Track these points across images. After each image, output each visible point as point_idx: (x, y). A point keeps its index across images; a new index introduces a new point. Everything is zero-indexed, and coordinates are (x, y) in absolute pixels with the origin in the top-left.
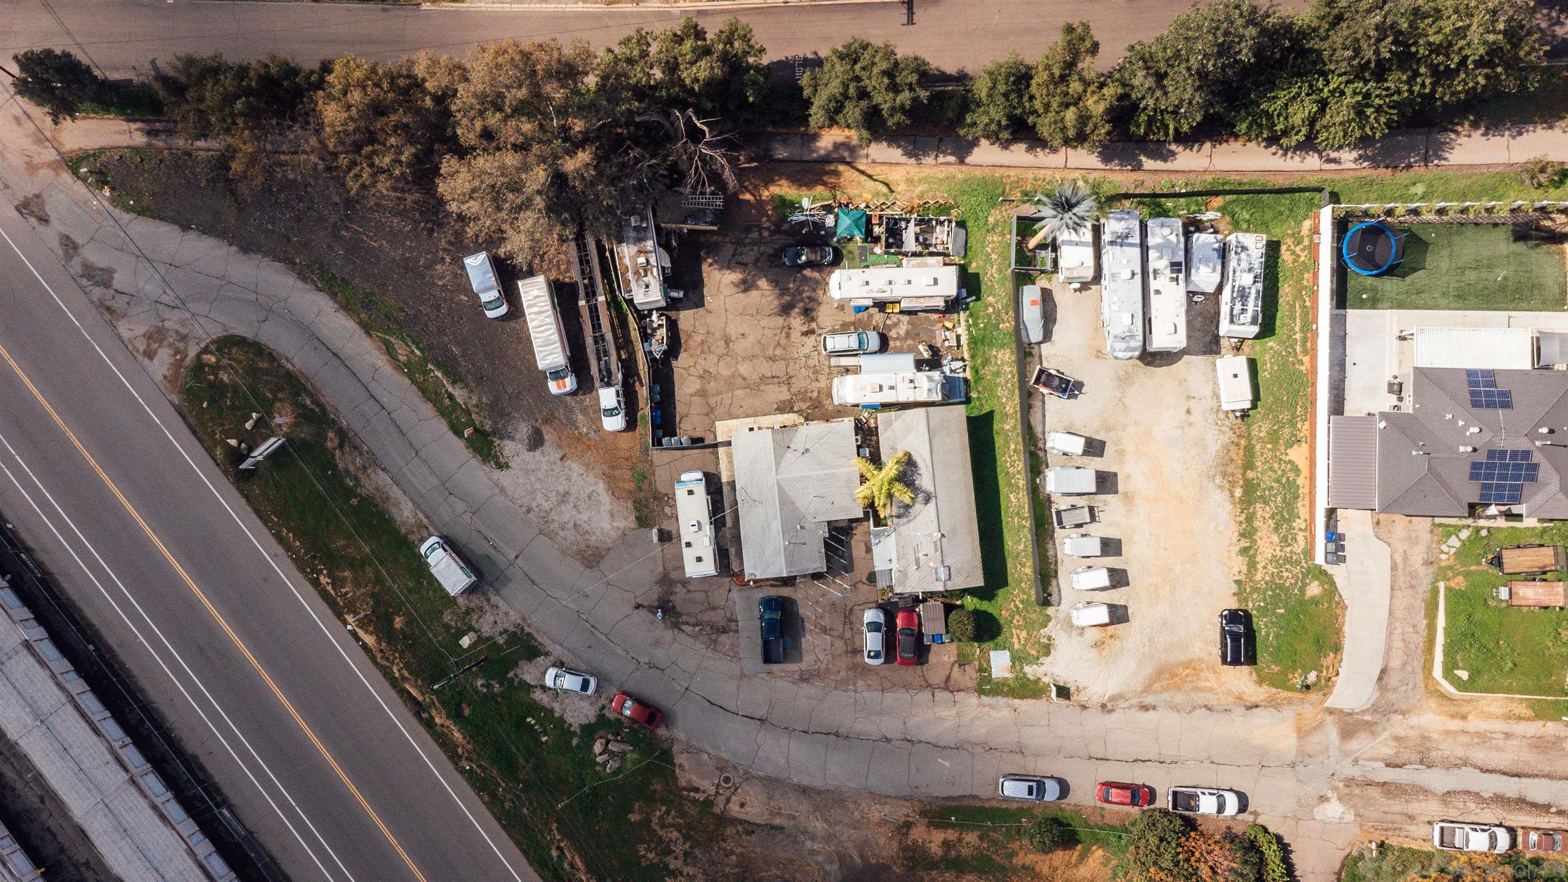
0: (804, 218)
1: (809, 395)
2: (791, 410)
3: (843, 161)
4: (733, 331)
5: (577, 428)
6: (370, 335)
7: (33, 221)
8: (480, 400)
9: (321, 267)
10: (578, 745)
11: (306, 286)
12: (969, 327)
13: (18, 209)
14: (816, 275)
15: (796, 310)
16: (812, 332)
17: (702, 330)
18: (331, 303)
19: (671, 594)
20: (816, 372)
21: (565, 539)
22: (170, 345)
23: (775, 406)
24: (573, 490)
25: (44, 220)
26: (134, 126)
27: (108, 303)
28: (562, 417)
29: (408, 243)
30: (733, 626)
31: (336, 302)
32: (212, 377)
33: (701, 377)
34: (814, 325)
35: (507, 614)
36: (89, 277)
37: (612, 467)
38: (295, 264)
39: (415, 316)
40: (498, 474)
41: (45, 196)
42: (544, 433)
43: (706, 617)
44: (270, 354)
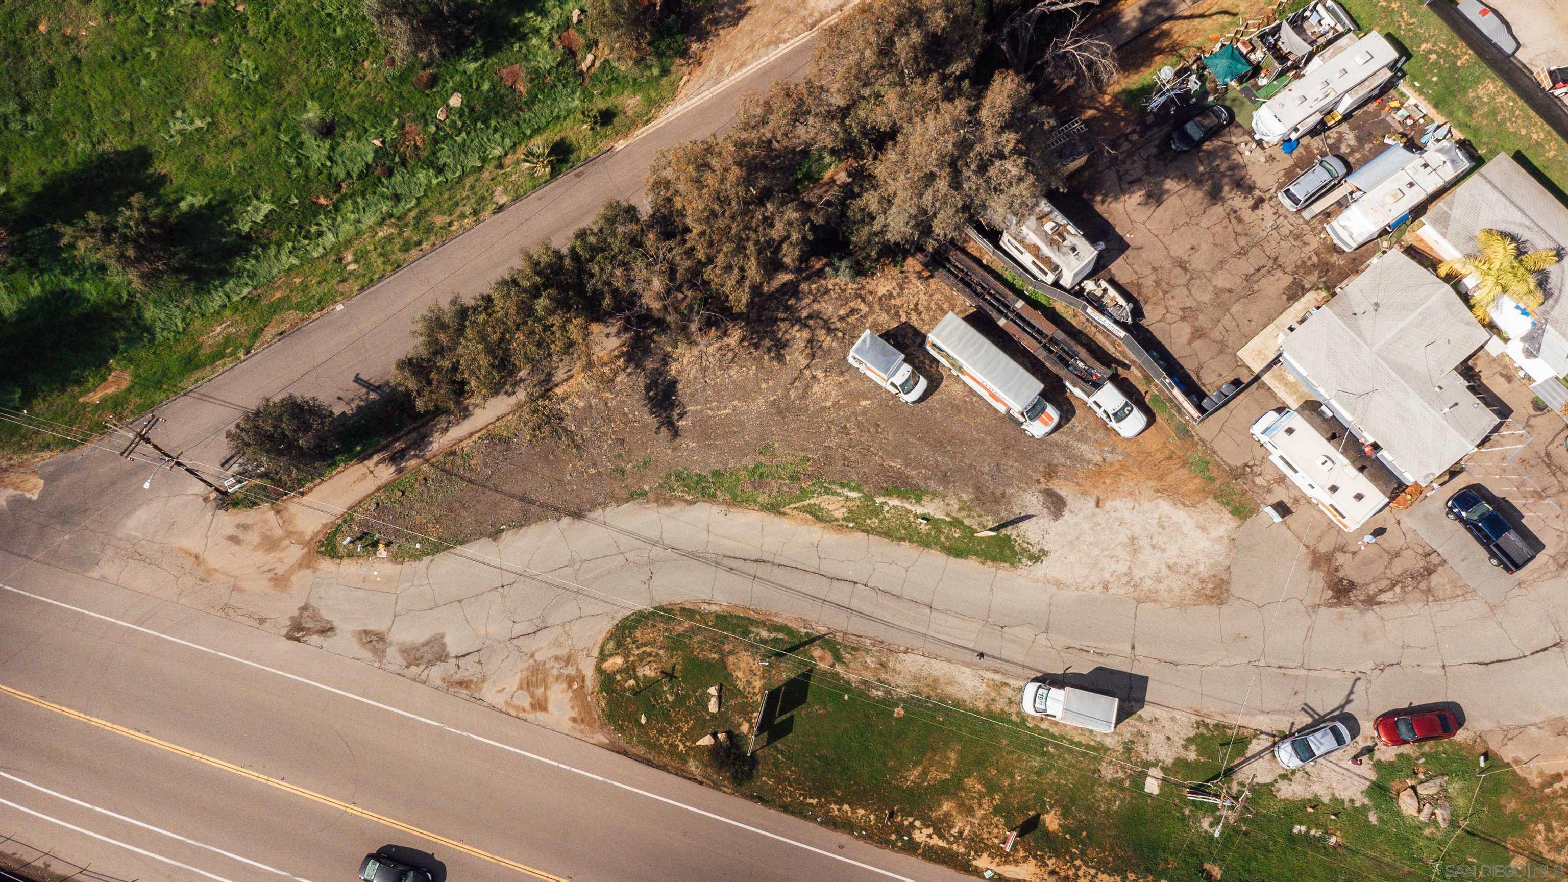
0: (1164, 98)
1: (1309, 263)
2: (1304, 291)
3: (1162, 20)
4: (1179, 250)
5: (1089, 462)
6: (784, 514)
7: (315, 639)
8: (960, 499)
9: (678, 476)
10: (1380, 819)
11: (674, 509)
12: (1420, 91)
13: (290, 637)
14: (1218, 143)
15: (1227, 188)
16: (1261, 200)
17: (1147, 271)
18: (715, 509)
19: (1337, 570)
20: (1297, 237)
21: (1171, 590)
22: (557, 678)
23: (1285, 297)
24: (1137, 530)
25: (327, 630)
26: (370, 463)
27: (457, 677)
28: (1062, 460)
29: (764, 386)
30: (1434, 559)
31: (719, 504)
32: (632, 682)
33: (1183, 318)
34: (1257, 193)
35: (1173, 719)
36: (416, 661)
37: (1160, 478)
38: (645, 494)
39: (826, 456)
40: (1040, 570)
41: (313, 602)
42: (1058, 491)
43: (1397, 568)
44: (683, 610)
